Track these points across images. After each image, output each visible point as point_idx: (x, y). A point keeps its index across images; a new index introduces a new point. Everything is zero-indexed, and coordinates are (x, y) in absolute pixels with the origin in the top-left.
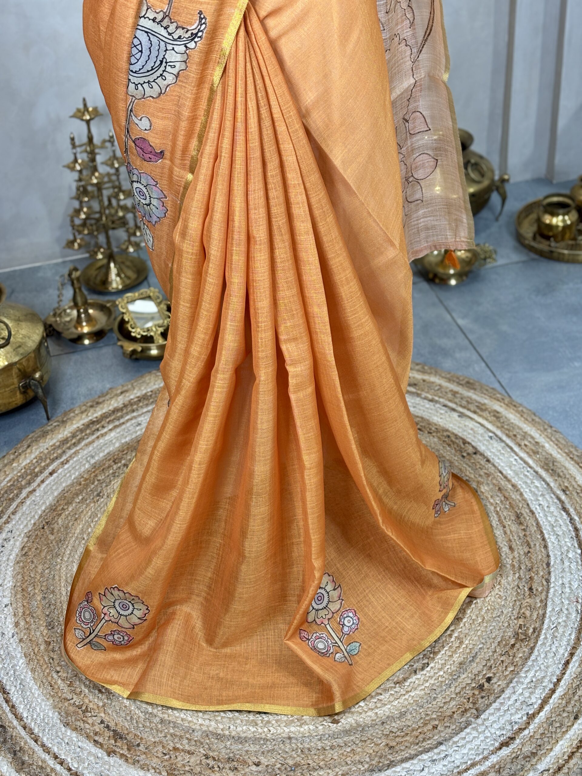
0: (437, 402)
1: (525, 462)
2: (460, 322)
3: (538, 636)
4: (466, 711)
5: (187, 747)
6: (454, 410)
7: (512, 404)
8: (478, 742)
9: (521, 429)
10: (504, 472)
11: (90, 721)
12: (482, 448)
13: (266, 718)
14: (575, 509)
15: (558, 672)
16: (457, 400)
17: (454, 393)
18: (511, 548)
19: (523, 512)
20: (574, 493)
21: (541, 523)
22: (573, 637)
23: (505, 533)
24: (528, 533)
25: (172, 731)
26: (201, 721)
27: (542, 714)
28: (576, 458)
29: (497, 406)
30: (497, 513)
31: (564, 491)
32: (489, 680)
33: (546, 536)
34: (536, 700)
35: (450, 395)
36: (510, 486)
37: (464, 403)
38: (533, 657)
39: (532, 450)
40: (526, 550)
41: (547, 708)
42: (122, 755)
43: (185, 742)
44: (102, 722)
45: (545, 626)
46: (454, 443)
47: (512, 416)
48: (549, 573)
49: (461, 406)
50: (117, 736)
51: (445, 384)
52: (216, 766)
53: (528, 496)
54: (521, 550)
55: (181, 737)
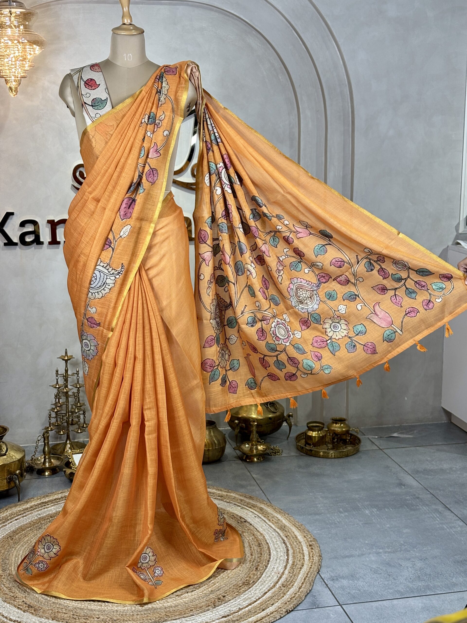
0: (231, 503)
1: (270, 526)
2: (254, 476)
3: (255, 584)
4: (209, 606)
5: (64, 612)
6: (239, 506)
7: (271, 506)
8: (211, 616)
9: (272, 514)
10: (258, 529)
11: (17, 601)
12: (249, 520)
13: (107, 604)
14: (290, 543)
15: (260, 596)
16: (242, 503)
17: (241, 500)
18: (252, 555)
19: (263, 543)
20: (292, 538)
21: (270, 547)
22: (272, 585)
23: (251, 549)
24: (262, 550)
25: (58, 606)
26: (73, 604)
27: (247, 609)
28: (297, 526)
29: (262, 506)
30: (249, 542)
31: (286, 536)
32: (224, 597)
33: (271, 551)
34: (245, 604)
35: (239, 501)
36: (259, 534)
37: (245, 504)
38: (249, 590)
39: (275, 522)
40: (259, 556)
41: (250, 607)
42: (30, 613)
43: (64, 610)
44: (23, 601)
45: (259, 581)
46: (235, 517)
47: (269, 510)
48: (268, 564)
49: (244, 505)
50: (30, 606)
51: (237, 496)
52: (77, 618)
53: (267, 537)
54: (256, 555)
55: (62, 608)
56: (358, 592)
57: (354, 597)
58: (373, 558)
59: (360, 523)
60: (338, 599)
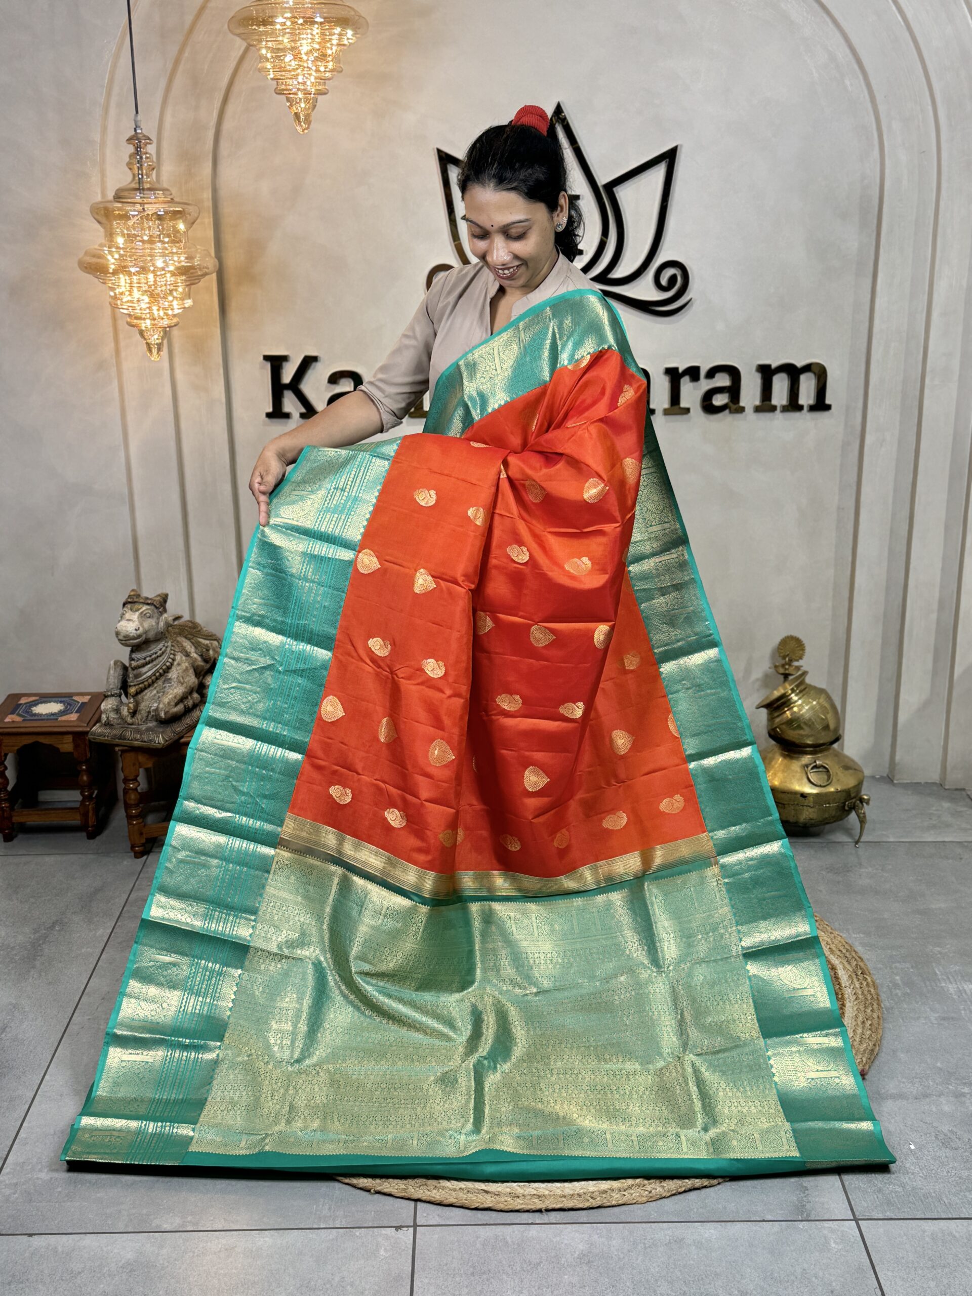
56: (899, 1189)
57: (889, 1203)
58: (946, 1108)
59: (933, 1016)
60: (853, 1203)
